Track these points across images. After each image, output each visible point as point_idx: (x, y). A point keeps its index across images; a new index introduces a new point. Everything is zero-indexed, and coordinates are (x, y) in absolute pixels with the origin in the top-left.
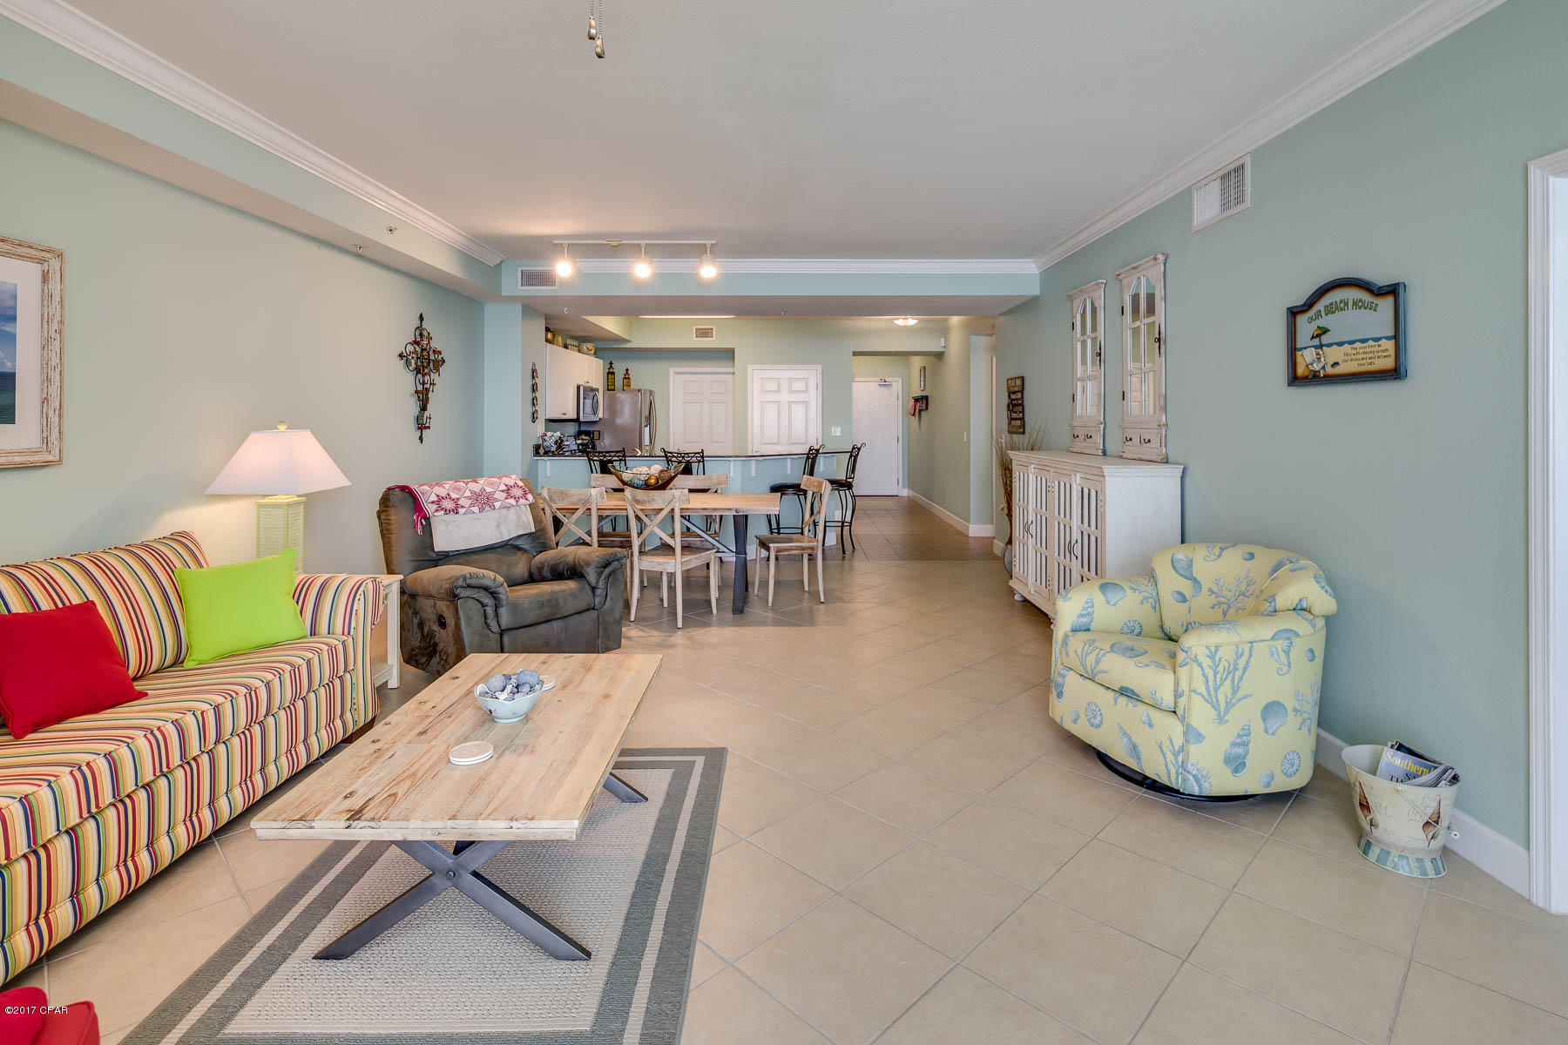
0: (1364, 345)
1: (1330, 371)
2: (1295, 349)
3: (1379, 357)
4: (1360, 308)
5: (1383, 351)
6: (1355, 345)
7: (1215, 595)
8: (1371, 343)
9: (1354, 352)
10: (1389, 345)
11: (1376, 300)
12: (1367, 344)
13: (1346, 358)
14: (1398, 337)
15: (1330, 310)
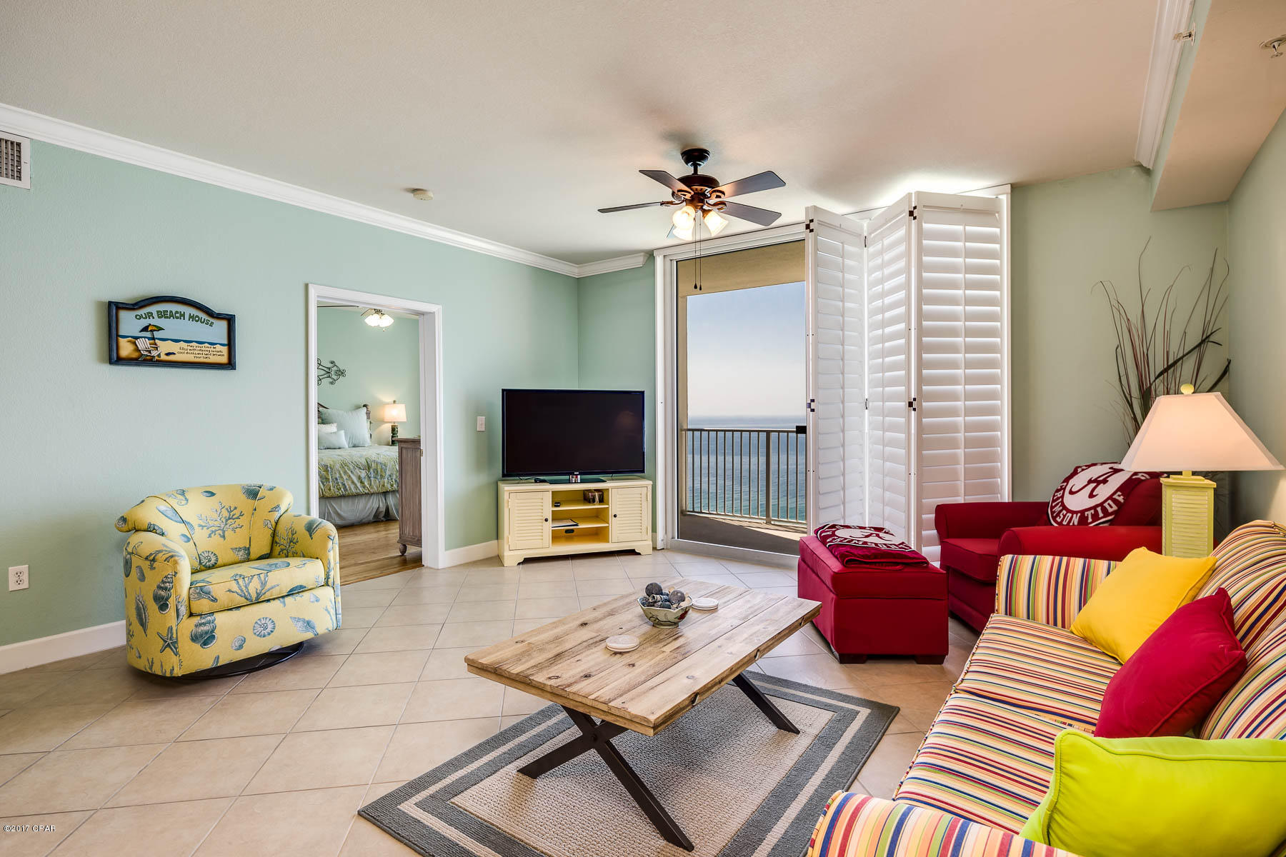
0: (200, 345)
1: (163, 357)
2: (118, 336)
3: (214, 355)
4: (197, 321)
5: (218, 352)
6: (191, 344)
7: (205, 528)
8: (206, 345)
9: (189, 348)
10: (225, 350)
11: (211, 320)
12: (203, 345)
13: (182, 351)
14: (231, 344)
15: (162, 315)
